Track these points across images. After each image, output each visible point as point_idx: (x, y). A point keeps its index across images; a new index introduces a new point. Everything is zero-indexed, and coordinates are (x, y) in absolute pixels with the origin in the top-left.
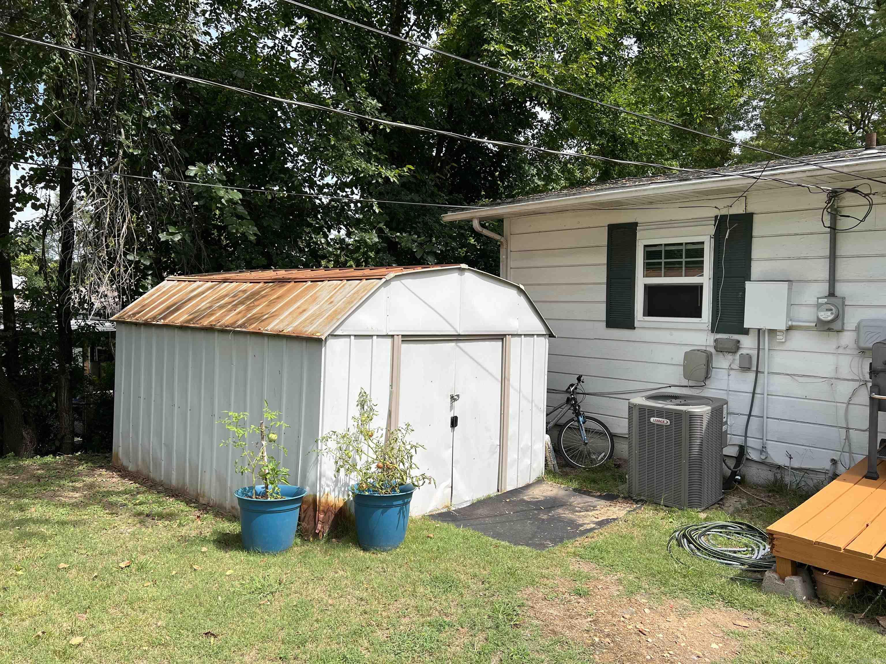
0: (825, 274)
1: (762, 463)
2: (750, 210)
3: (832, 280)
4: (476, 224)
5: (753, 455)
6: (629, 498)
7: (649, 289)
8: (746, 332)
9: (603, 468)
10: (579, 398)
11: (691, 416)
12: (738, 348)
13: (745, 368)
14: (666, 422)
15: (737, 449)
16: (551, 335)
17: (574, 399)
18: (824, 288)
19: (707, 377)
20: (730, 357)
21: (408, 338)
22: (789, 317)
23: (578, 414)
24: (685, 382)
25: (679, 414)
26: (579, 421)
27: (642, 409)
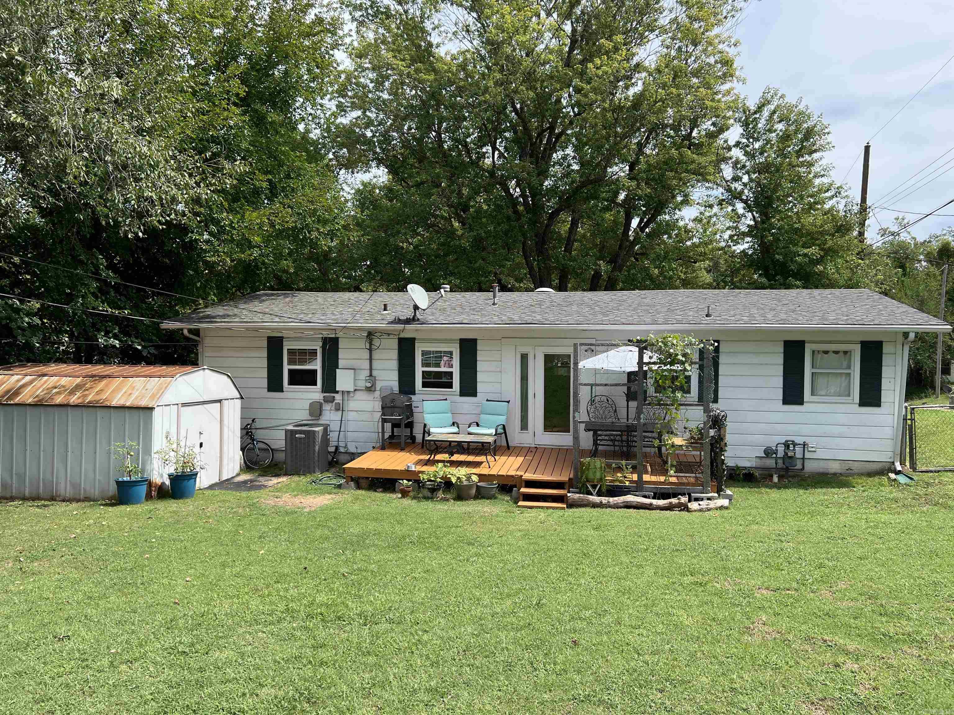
0: (368, 367)
1: (346, 453)
2: (337, 336)
3: (371, 369)
4: (186, 332)
5: (342, 450)
6: (286, 474)
7: (290, 371)
8: (337, 392)
9: (269, 466)
10: (253, 431)
11: (314, 432)
12: (334, 400)
13: (337, 409)
14: (303, 436)
15: (334, 448)
16: (242, 398)
17: (251, 432)
18: (367, 373)
19: (320, 415)
20: (330, 404)
21: (184, 405)
22: (355, 385)
23: (253, 440)
24: (310, 418)
25: (309, 432)
26: (254, 444)
27: (292, 431)
